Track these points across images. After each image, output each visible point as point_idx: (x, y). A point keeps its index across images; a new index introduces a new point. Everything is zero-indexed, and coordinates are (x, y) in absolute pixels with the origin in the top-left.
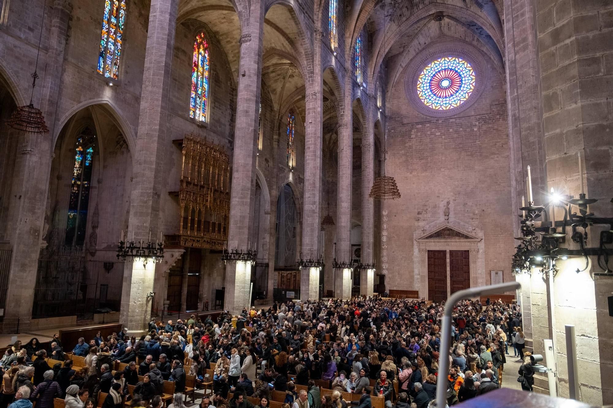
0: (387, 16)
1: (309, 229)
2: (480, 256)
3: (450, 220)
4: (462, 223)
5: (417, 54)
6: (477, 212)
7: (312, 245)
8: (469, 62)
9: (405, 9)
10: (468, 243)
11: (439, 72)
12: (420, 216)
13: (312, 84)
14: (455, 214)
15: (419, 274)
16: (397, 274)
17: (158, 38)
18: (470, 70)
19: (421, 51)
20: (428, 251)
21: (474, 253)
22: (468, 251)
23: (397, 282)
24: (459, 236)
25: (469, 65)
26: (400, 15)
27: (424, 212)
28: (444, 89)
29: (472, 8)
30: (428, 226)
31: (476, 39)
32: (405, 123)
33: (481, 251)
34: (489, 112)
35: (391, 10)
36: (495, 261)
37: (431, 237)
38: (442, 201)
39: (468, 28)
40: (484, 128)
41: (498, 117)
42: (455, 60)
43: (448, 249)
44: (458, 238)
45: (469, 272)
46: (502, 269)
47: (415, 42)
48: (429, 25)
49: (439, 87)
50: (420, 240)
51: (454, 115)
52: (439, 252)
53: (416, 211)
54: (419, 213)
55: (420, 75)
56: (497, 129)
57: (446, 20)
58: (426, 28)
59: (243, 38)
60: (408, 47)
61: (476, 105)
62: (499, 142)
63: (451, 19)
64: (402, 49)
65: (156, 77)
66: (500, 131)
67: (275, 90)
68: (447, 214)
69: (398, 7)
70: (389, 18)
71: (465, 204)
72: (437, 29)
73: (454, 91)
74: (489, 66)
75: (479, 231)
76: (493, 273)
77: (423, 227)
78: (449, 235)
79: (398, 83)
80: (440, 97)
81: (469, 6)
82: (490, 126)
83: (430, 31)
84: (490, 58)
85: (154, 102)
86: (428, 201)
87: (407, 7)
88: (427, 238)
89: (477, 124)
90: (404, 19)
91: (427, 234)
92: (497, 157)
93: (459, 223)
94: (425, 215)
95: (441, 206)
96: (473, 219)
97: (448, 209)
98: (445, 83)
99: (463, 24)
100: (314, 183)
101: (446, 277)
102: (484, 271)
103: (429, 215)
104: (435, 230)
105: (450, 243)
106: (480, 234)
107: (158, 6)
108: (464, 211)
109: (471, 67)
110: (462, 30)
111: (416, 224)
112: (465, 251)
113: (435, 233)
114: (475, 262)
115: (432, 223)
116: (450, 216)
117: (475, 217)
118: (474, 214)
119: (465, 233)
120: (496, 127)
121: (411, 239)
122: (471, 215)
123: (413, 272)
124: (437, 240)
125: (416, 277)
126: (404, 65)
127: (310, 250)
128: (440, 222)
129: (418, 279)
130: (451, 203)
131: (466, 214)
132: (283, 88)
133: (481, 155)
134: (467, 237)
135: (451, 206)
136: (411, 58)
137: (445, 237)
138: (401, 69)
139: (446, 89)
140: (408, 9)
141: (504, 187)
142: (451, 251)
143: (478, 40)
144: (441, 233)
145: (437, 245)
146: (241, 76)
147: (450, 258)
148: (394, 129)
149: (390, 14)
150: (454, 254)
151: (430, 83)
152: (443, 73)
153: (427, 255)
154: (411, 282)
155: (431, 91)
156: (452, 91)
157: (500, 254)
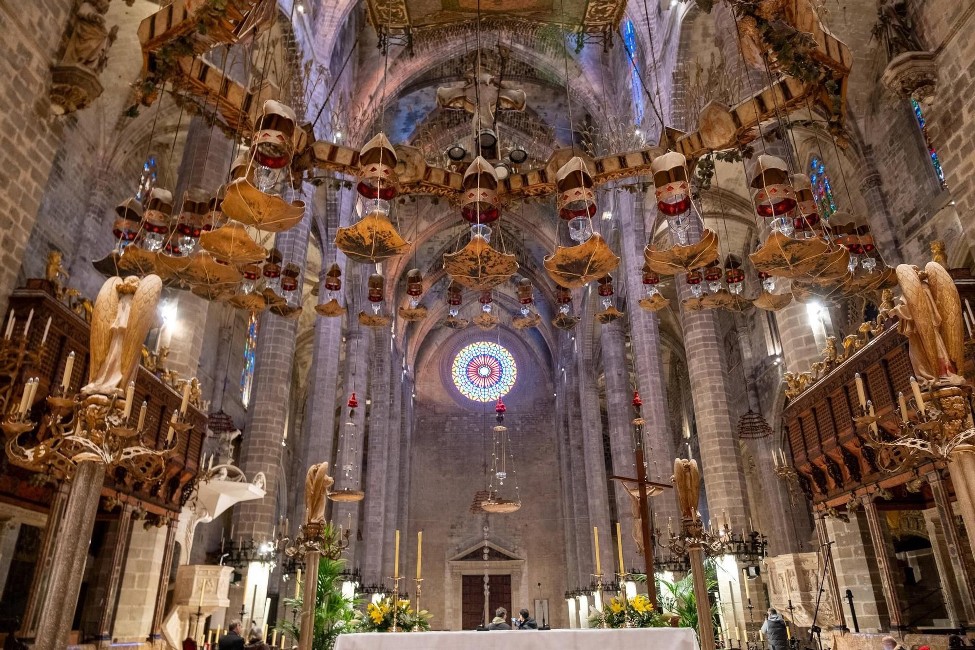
2: (523, 581)
3: (490, 536)
4: (503, 540)
6: (519, 527)
7: (376, 566)
8: (510, 351)
11: (478, 357)
12: (454, 530)
14: (495, 528)
15: (451, 607)
18: (511, 360)
20: (464, 576)
21: (516, 577)
22: (509, 576)
24: (500, 557)
25: (510, 354)
27: (459, 526)
28: (483, 377)
30: (464, 544)
32: (438, 412)
33: (524, 575)
34: (532, 411)
37: (467, 557)
40: (527, 428)
41: (542, 417)
42: (495, 346)
43: (486, 573)
44: (499, 559)
45: (510, 603)
46: (547, 597)
48: (472, 305)
49: (477, 373)
50: (453, 562)
52: (475, 577)
53: (450, 524)
54: (452, 527)
55: (456, 357)
56: (540, 431)
58: (468, 308)
61: (518, 401)
62: (543, 446)
66: (544, 433)
67: (305, 363)
70: (437, 294)
71: (506, 517)
73: (494, 381)
74: (532, 360)
75: (522, 550)
76: (537, 602)
77: (458, 545)
79: (431, 363)
80: (478, 386)
82: (533, 427)
84: (534, 352)
86: (464, 512)
88: (462, 559)
91: (463, 553)
92: (541, 463)
93: (500, 541)
94: (460, 530)
95: (478, 518)
96: (515, 535)
97: (488, 522)
98: (484, 371)
100: (380, 491)
102: (527, 598)
103: (465, 529)
104: (472, 549)
106: (524, 554)
109: (513, 357)
111: (449, 540)
112: (506, 576)
113: (472, 553)
114: (517, 589)
115: (469, 541)
118: (516, 529)
119: (507, 552)
120: (539, 429)
121: (442, 561)
122: (513, 530)
123: (443, 604)
124: (473, 562)
125: (447, 610)
126: (439, 343)
127: (373, 572)
128: (477, 539)
129: (449, 613)
130: (490, 515)
131: (508, 530)
133: (524, 460)
134: (508, 558)
135: (491, 519)
137: (483, 559)
138: (436, 348)
139: (485, 377)
142: (489, 576)
144: (479, 553)
145: (472, 568)
146: (350, 376)
147: (489, 584)
148: (424, 419)
150: (493, 579)
151: (467, 368)
152: (482, 360)
153: (461, 581)
154: (441, 619)
155: (468, 378)
156: (491, 381)
157: (545, 578)
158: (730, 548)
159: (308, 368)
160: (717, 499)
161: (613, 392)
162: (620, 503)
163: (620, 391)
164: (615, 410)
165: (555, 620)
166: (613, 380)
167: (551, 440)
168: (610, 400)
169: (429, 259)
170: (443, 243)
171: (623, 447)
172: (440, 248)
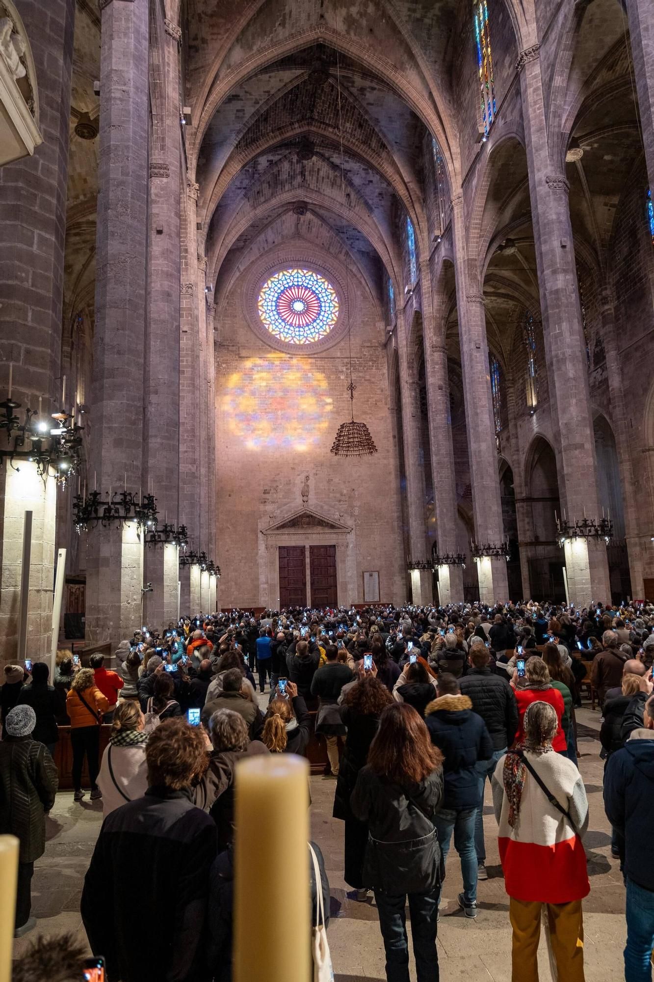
0: (240, 188)
1: (186, 503)
2: (349, 553)
3: (310, 502)
4: (326, 507)
5: (261, 256)
6: (345, 492)
8: (331, 282)
9: (265, 185)
10: (335, 535)
11: (290, 288)
12: (267, 496)
13: (187, 269)
14: (317, 493)
15: (267, 583)
16: (233, 583)
17: (135, 133)
18: (332, 294)
19: (267, 252)
20: (280, 548)
21: (343, 548)
22: (334, 546)
23: (233, 597)
24: (322, 525)
25: (330, 287)
26: (258, 192)
28: (297, 314)
29: (357, 208)
30: (279, 511)
31: (344, 251)
32: (241, 355)
33: (351, 546)
34: (358, 355)
35: (246, 182)
36: (369, 558)
37: (283, 526)
38: (299, 475)
39: (337, 235)
40: (353, 376)
41: (371, 363)
42: (312, 275)
43: (307, 544)
44: (320, 528)
45: (335, 576)
46: (378, 569)
47: (262, 237)
48: (284, 218)
49: (289, 309)
50: (269, 532)
51: (314, 354)
52: (295, 548)
53: (262, 488)
54: (265, 492)
55: (262, 288)
56: (369, 380)
57: (309, 215)
58: (279, 221)
59: (155, 168)
60: (251, 243)
61: (342, 344)
62: (372, 398)
63: (317, 217)
64: (242, 244)
65: (136, 202)
66: (373, 383)
68: (304, 494)
69: (259, 180)
71: (330, 481)
72: (293, 226)
73: (311, 320)
74: (359, 293)
75: (349, 518)
76: (367, 575)
77: (272, 513)
78: (309, 524)
79: (232, 293)
80: (291, 325)
81: (353, 204)
82: (361, 374)
83: (284, 227)
84: (360, 283)
85: (135, 246)
86: (279, 474)
87: (269, 182)
88: (278, 528)
89: (345, 370)
90: (262, 199)
91: (278, 522)
92: (370, 418)
93: (322, 507)
94: (275, 496)
95: (296, 482)
96: (340, 501)
97: (308, 486)
98: (299, 306)
99: (331, 228)
101: (305, 584)
102: (355, 572)
103: (280, 495)
104: (288, 516)
105: (309, 536)
106: (350, 523)
107: (131, 76)
108: (329, 489)
109: (334, 289)
110: (328, 235)
111: (262, 507)
112: (330, 546)
113: (289, 522)
114: (344, 561)
115: (285, 507)
116: (309, 496)
117: (343, 498)
118: (342, 495)
119: (331, 520)
120: (368, 377)
121: (254, 531)
122: (338, 495)
123: (258, 579)
124: (292, 531)
125: (262, 586)
126: (242, 269)
128: (295, 505)
129: (264, 589)
130: (311, 478)
131: (331, 495)
132: (85, 266)
134: (332, 527)
135: (312, 483)
136: (253, 259)
137: (303, 527)
138: (238, 274)
139: (300, 314)
140: (269, 185)
141: (379, 459)
142: (311, 547)
143: (347, 254)
144: (298, 521)
145: (292, 539)
146: (155, 233)
147: (310, 557)
148: (226, 363)
149: (244, 186)
150: (315, 551)
151: (276, 302)
152: (295, 291)
153: (277, 553)
154: (254, 596)
155: (279, 314)
156: (308, 319)
157: (375, 549)
159: (74, 276)
161: (554, 272)
162: (563, 431)
163: (565, 271)
164: (558, 299)
165: (386, 594)
166: (554, 255)
167: (382, 391)
168: (548, 285)
169: (238, 126)
170: (257, 102)
171: (568, 351)
172: (253, 110)
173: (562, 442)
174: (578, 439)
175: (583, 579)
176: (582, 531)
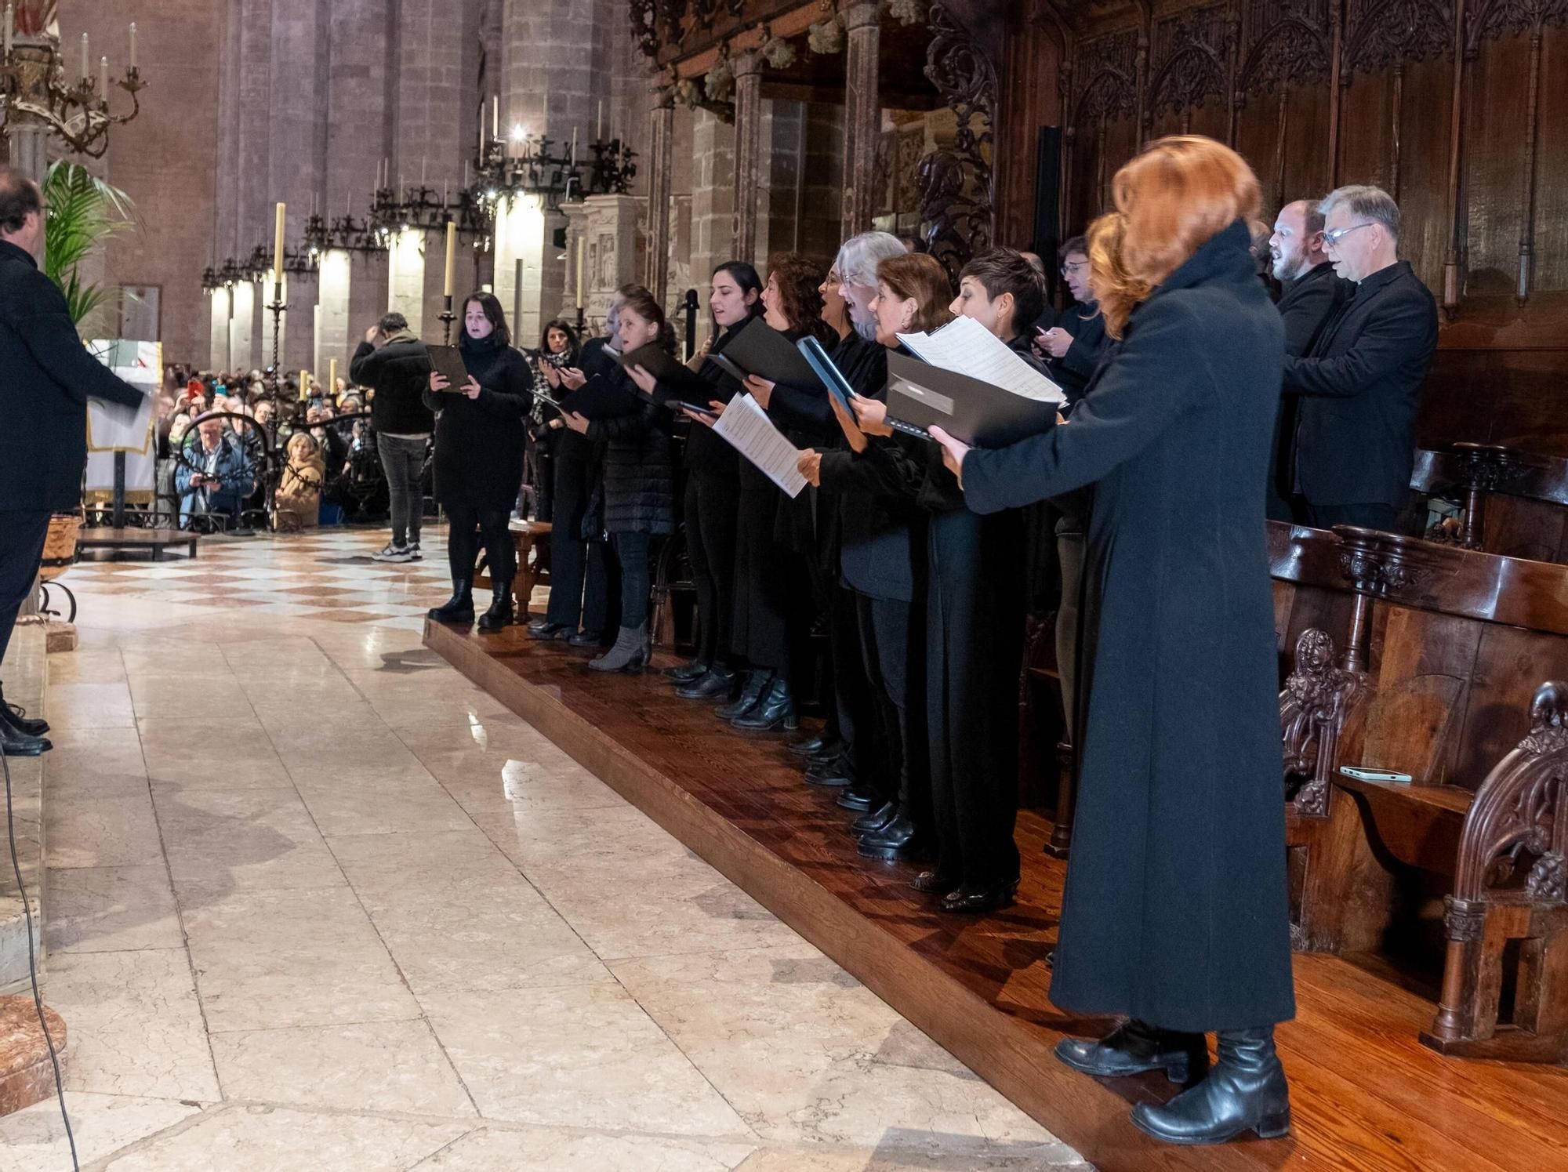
36: (139, 252)
46: (159, 281)
158: (534, 175)
160: (526, 43)
162: (336, 38)
165: (176, 342)
173: (332, 58)
174: (357, 57)
175: (336, 331)
176: (344, 239)
